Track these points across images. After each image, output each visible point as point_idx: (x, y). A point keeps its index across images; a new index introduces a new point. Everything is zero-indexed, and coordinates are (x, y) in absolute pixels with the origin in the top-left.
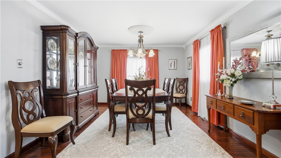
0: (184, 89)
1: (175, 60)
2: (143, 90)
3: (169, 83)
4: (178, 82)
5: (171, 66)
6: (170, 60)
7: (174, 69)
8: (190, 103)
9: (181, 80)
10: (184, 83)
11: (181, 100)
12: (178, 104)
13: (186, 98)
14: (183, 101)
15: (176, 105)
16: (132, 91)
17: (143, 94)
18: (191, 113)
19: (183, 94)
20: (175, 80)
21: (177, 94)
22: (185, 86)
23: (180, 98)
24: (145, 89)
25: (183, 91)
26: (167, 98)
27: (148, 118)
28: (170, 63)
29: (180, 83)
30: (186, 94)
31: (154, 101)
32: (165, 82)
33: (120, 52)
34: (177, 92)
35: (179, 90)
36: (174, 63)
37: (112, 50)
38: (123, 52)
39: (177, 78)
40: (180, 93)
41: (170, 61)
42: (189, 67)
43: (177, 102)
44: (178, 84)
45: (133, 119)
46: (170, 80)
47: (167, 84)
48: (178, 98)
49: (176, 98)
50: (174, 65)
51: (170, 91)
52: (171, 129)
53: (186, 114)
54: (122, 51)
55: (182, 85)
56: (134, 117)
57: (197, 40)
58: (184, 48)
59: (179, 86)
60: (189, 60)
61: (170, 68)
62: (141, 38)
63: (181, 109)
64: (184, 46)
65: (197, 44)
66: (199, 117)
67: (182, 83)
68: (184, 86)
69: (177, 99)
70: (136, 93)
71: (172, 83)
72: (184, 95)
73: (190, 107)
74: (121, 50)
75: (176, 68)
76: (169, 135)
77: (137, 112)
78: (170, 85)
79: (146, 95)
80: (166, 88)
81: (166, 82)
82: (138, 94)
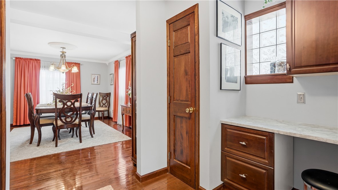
0: (107, 103)
1: (98, 75)
2: (71, 102)
3: (93, 97)
4: (101, 96)
5: (94, 81)
6: (92, 74)
7: (97, 83)
8: (112, 115)
9: (104, 95)
10: (107, 97)
11: (104, 113)
12: (101, 117)
13: (108, 111)
14: (106, 114)
15: (99, 118)
16: (62, 103)
17: (71, 105)
18: (113, 123)
19: (106, 107)
20: (97, 94)
21: (100, 108)
22: (108, 100)
23: (103, 111)
24: (73, 101)
25: (106, 105)
26: (90, 108)
27: (76, 124)
28: (93, 78)
29: (103, 98)
30: (109, 108)
31: (81, 110)
32: (88, 96)
33: (29, 62)
34: (100, 106)
35: (102, 104)
36: (98, 78)
37: (15, 58)
38: (34, 62)
39: (100, 93)
40: (103, 107)
41: (93, 76)
42: (111, 83)
43: (100, 116)
44: (101, 99)
45: (61, 126)
46: (93, 94)
47: (90, 98)
48: (101, 111)
49: (99, 111)
50: (97, 81)
51: (93, 103)
52: (94, 134)
53: (109, 124)
54: (32, 61)
55: (105, 99)
56: (62, 124)
57: (117, 61)
58: (108, 65)
59: (102, 100)
60: (112, 77)
61: (93, 83)
62: (63, 53)
63: (103, 122)
64: (107, 63)
65: (117, 64)
66: (118, 124)
67: (105, 98)
68: (106, 100)
69: (100, 113)
70: (64, 104)
71: (94, 97)
72: (107, 109)
73: (112, 118)
74: (31, 59)
75: (99, 83)
76: (92, 137)
77: (65, 120)
78: (93, 98)
79: (74, 106)
80: (90, 101)
81: (90, 96)
82: (67, 105)
